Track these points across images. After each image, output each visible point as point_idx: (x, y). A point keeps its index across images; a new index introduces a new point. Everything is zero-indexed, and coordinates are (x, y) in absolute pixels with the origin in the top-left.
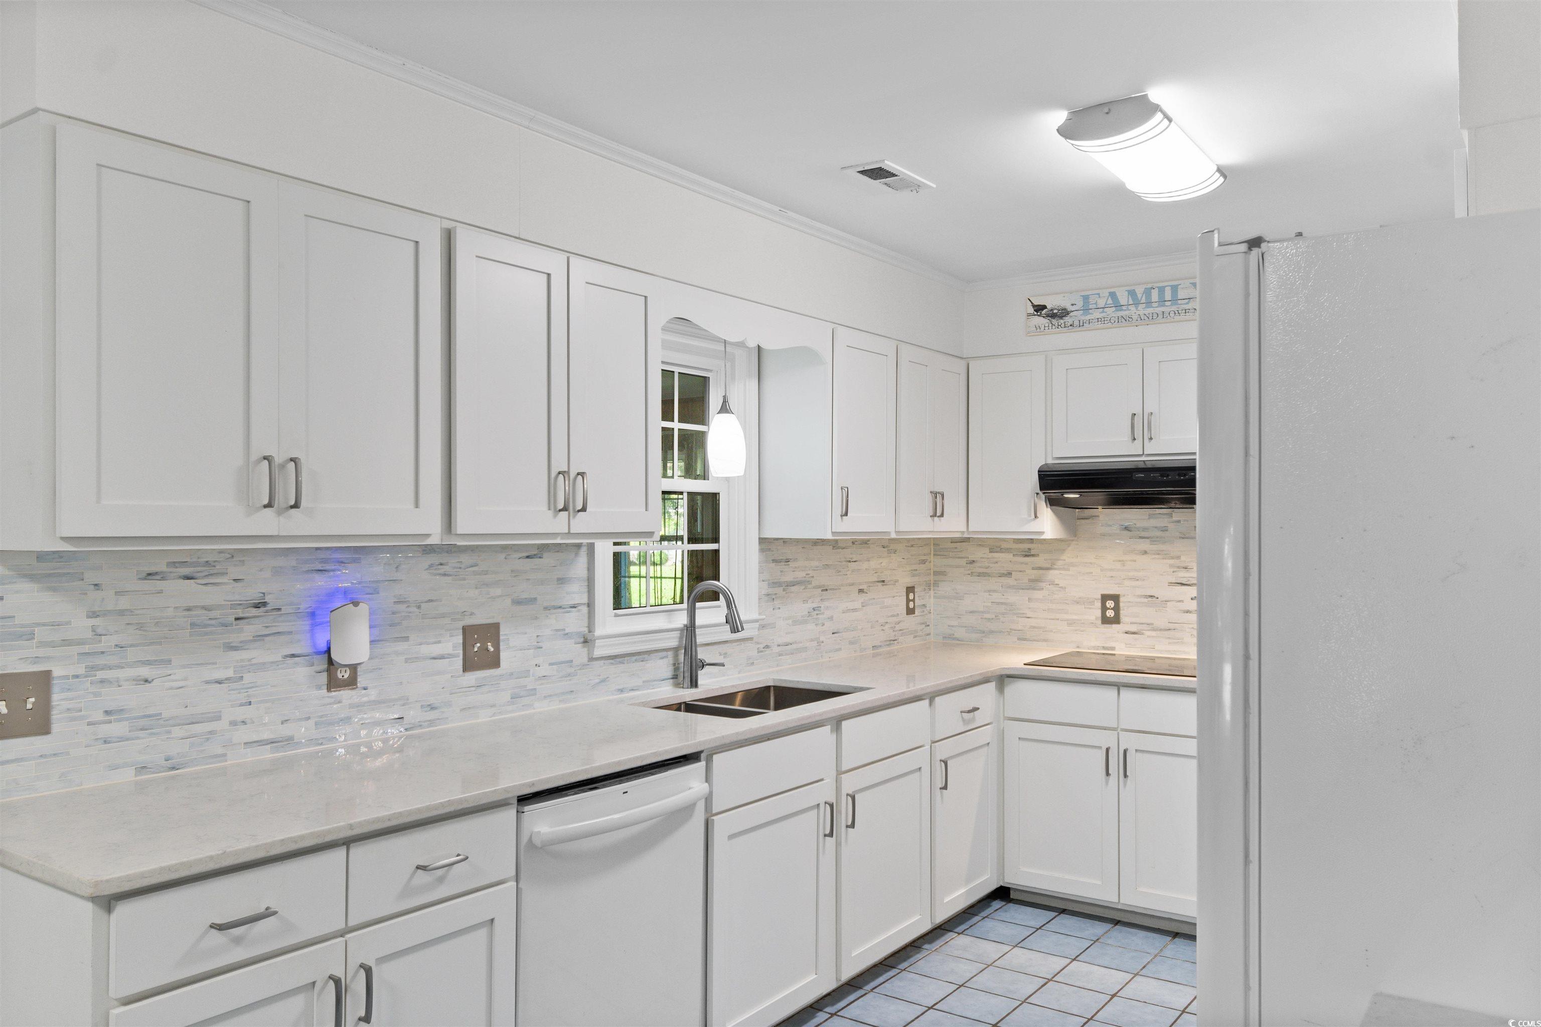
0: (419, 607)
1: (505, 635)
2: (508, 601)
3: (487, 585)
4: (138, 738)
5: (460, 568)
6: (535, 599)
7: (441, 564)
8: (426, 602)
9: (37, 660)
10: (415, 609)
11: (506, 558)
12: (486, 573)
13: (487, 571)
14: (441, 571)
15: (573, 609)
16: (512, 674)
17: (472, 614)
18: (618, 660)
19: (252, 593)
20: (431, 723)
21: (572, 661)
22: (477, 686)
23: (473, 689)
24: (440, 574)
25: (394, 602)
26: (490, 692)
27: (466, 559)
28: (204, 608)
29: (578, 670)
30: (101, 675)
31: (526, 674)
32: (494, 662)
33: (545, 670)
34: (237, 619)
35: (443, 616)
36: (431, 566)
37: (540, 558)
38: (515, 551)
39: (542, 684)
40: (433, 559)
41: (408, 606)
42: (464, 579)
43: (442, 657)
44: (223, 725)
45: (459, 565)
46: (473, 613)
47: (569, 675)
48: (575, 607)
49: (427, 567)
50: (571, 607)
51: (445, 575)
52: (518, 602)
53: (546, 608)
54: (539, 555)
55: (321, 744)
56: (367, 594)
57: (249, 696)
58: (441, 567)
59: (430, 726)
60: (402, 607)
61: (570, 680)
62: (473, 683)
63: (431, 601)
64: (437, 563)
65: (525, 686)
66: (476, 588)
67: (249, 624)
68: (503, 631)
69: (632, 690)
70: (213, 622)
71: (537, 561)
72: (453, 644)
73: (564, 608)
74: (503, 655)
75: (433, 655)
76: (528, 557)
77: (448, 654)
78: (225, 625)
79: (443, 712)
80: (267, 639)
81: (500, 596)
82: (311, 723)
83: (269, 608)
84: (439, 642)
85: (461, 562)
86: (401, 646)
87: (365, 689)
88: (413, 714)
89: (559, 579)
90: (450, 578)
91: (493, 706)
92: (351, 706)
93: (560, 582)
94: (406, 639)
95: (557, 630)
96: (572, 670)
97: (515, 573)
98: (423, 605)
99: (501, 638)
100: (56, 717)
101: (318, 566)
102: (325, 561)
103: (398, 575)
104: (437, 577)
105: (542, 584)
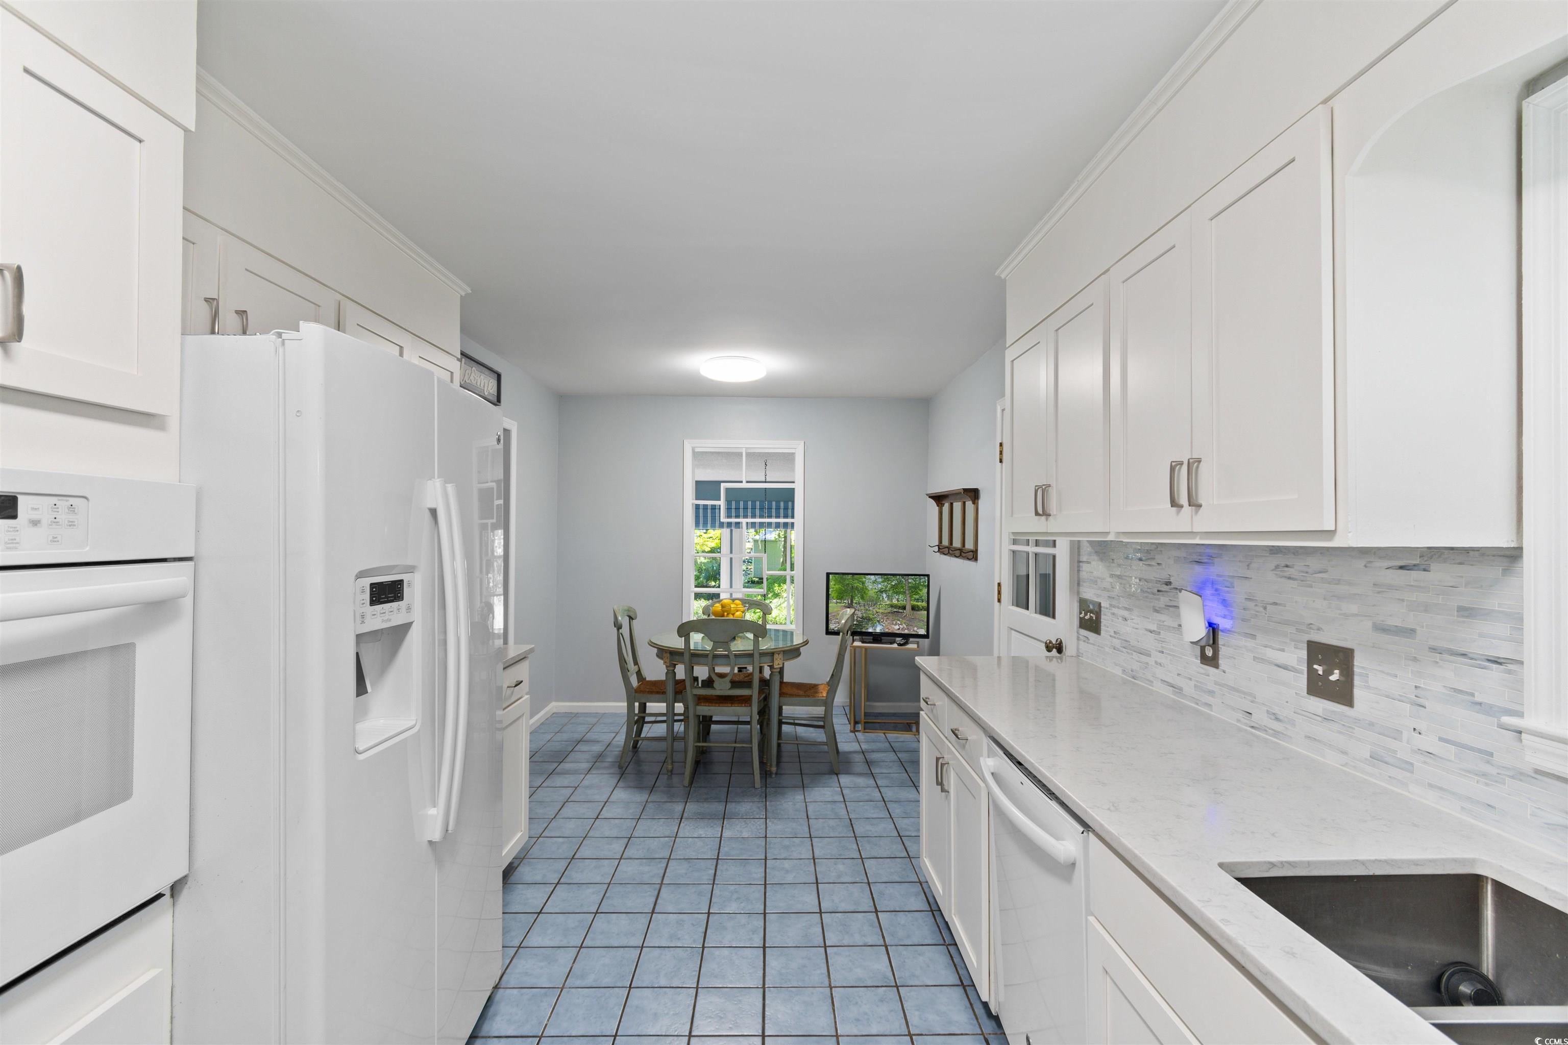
0: (1265, 608)
1: (1363, 668)
2: (1369, 624)
3: (1339, 597)
4: (1123, 652)
5: (1307, 572)
6: (1413, 631)
7: (1287, 566)
8: (1271, 604)
9: (1098, 596)
10: (1261, 609)
11: (1365, 566)
12: (1338, 582)
13: (1339, 580)
14: (1287, 574)
15: (1494, 666)
16: (1372, 724)
17: (1319, 629)
19: (1164, 576)
20: (1276, 733)
21: (1491, 755)
22: (1325, 719)
23: (1321, 719)
24: (1286, 577)
25: (1246, 598)
26: (1340, 732)
27: (1314, 563)
28: (1146, 580)
29: (1509, 776)
30: (1115, 610)
31: (1396, 735)
32: (1346, 700)
33: (1428, 742)
34: (1158, 591)
35: (1287, 623)
36: (1277, 567)
37: (1425, 570)
38: (1380, 558)
39: (1425, 763)
40: (1279, 560)
41: (1256, 605)
42: (1311, 586)
43: (1285, 668)
44: (1151, 661)
45: (1305, 569)
46: (1321, 628)
47: (1484, 775)
48: (1500, 664)
49: (1273, 568)
50: (1489, 660)
51: (1289, 578)
52: (1381, 629)
53: (1433, 649)
54: (1423, 567)
55: (1197, 704)
56: (1226, 587)
57: (1162, 647)
58: (1286, 569)
59: (1276, 737)
60: (1251, 605)
61: (1487, 784)
62: (1320, 712)
63: (1275, 604)
64: (1283, 565)
65: (1395, 752)
66: (1325, 599)
67: (1163, 595)
68: (1360, 663)
70: (1149, 590)
71: (1419, 574)
72: (1298, 657)
73: (1472, 659)
74: (1359, 694)
75: (1278, 662)
76: (1401, 568)
77: (1292, 667)
78: (1154, 594)
79: (1287, 728)
80: (1171, 609)
81: (1356, 615)
82: (1192, 683)
83: (1172, 587)
84: (1283, 650)
85: (1308, 566)
86: (1250, 643)
87: (1224, 672)
88: (1260, 717)
89: (1461, 609)
90: (1296, 582)
91: (1344, 753)
92: (1216, 683)
93: (1463, 613)
94: (1253, 636)
95: (1458, 691)
96: (1491, 769)
97: (1381, 588)
98: (1269, 607)
99: (1356, 670)
100: (1103, 627)
101: (1196, 558)
102: (1200, 554)
103: (1248, 574)
104: (1283, 580)
105: (1426, 611)
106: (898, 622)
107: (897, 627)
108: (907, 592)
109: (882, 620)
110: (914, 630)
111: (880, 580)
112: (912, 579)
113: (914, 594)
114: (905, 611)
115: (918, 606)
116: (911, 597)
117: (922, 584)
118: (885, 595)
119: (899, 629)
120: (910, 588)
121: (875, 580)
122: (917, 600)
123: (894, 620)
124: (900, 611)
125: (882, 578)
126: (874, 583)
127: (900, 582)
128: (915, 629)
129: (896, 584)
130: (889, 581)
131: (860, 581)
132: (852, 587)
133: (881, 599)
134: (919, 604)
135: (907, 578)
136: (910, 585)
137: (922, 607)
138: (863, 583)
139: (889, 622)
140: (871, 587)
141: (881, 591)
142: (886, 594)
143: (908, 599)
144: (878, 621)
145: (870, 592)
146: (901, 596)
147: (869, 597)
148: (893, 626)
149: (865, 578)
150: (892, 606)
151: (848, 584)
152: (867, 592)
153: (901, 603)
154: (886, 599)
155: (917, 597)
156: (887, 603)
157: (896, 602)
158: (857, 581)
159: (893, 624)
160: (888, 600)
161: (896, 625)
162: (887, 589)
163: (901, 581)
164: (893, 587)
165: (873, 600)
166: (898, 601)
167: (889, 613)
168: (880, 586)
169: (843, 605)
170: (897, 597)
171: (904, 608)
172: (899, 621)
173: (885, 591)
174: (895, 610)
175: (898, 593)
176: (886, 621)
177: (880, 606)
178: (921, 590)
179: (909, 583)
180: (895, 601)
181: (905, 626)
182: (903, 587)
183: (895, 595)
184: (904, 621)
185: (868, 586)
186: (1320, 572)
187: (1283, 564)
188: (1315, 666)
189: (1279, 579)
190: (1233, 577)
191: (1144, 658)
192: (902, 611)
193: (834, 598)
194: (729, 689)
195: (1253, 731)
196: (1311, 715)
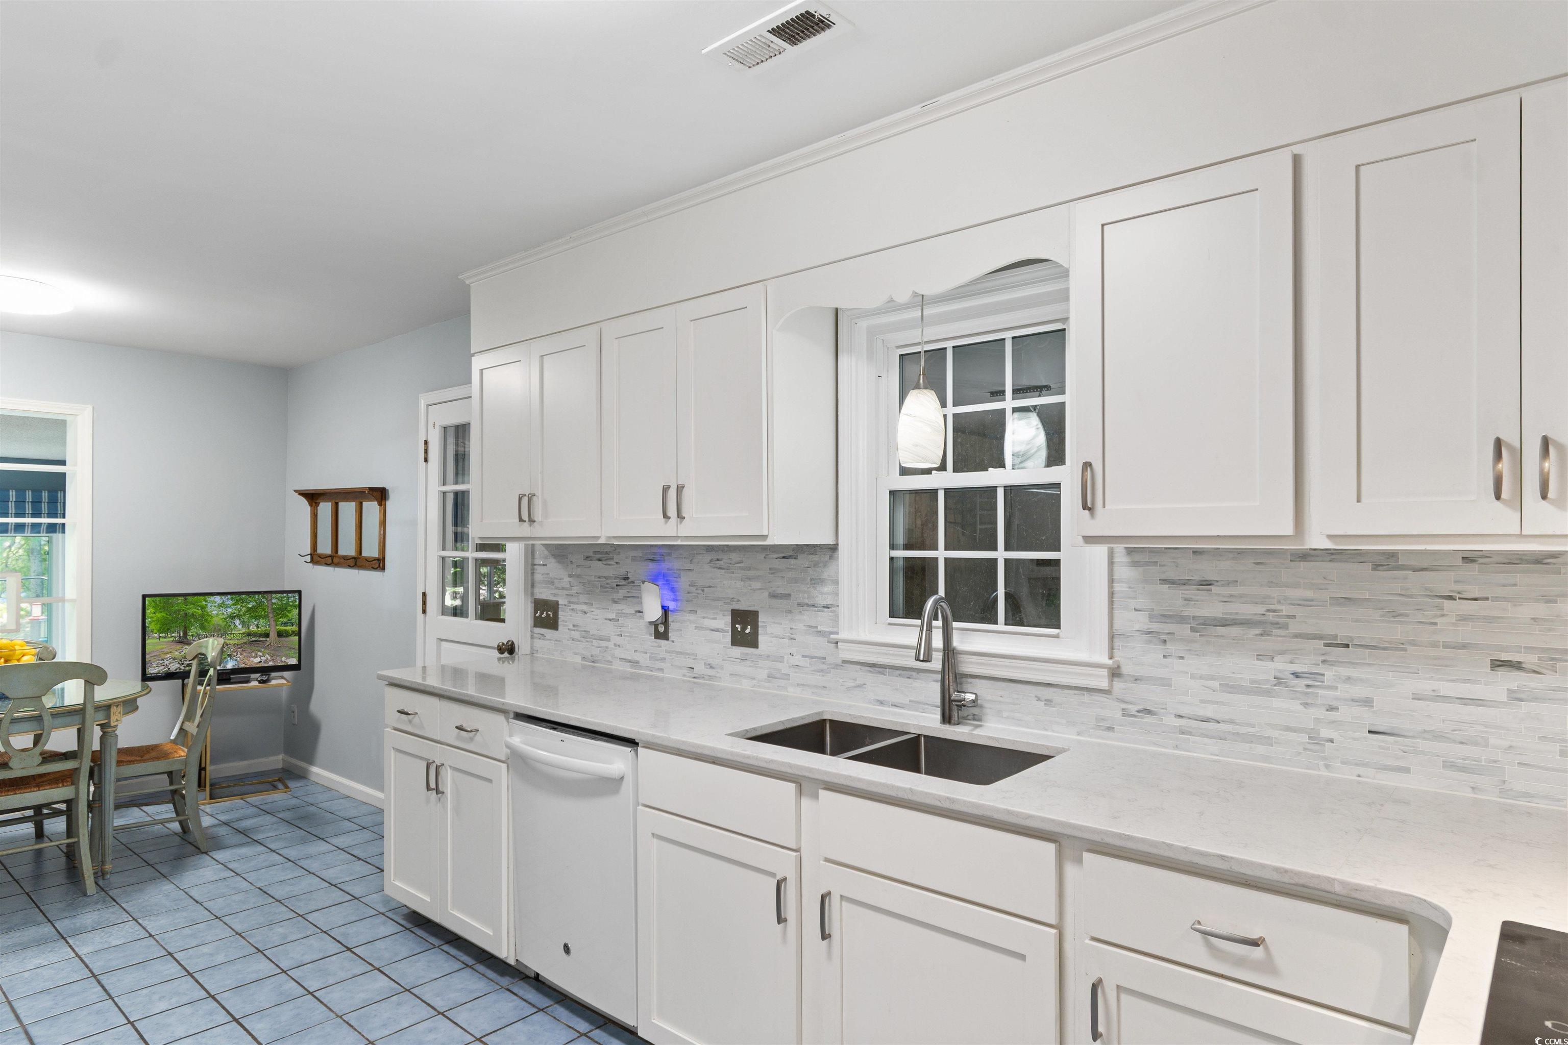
0: (703, 591)
1: (763, 622)
2: (766, 594)
3: (750, 579)
4: (582, 642)
5: (731, 564)
6: (790, 595)
7: (718, 560)
8: (707, 587)
9: (555, 595)
10: (701, 592)
11: (765, 558)
12: (749, 569)
13: (750, 567)
14: (718, 565)
15: (826, 610)
16: (768, 656)
17: (738, 601)
18: (877, 669)
19: (622, 571)
20: (711, 678)
21: (824, 658)
22: (742, 660)
23: (739, 660)
24: (717, 568)
25: (689, 585)
26: (750, 666)
27: (735, 557)
28: (605, 577)
29: (832, 668)
30: (573, 606)
31: (780, 659)
32: (754, 644)
33: (797, 660)
34: (617, 585)
35: (718, 599)
36: (711, 561)
37: (795, 558)
38: (773, 552)
39: (796, 672)
40: (713, 555)
41: (697, 589)
42: (733, 573)
43: (717, 630)
44: (610, 645)
45: (729, 561)
46: (740, 600)
47: (822, 671)
48: (829, 608)
49: (709, 561)
50: (824, 607)
51: (720, 568)
52: (773, 596)
53: (799, 605)
54: (794, 557)
55: (652, 671)
56: (674, 577)
57: (621, 631)
58: (718, 562)
59: (709, 680)
60: (693, 589)
61: (823, 676)
62: (739, 656)
63: (710, 587)
65: (780, 670)
66: (741, 581)
67: (621, 589)
68: (762, 618)
69: (895, 706)
70: (608, 586)
71: (793, 561)
72: (724, 622)
73: (816, 607)
74: (761, 638)
75: (712, 628)
76: (784, 558)
77: (721, 629)
78: (613, 588)
79: (718, 672)
80: (629, 599)
81: (759, 589)
82: (647, 656)
83: (630, 580)
84: (715, 619)
85: (731, 559)
86: (692, 617)
87: (673, 642)
88: (700, 668)
89: (812, 579)
90: (723, 570)
91: (753, 679)
92: (667, 651)
93: (813, 582)
94: (695, 612)
95: (810, 627)
96: (824, 667)
97: (773, 571)
98: (706, 590)
99: (760, 624)
100: (560, 623)
101: (651, 557)
102: (654, 554)
103: (692, 567)
104: (715, 570)
105: (796, 583)
106: (259, 653)
107: (258, 659)
108: (271, 615)
109: (235, 654)
110: (282, 661)
111: (230, 602)
112: (277, 598)
113: (281, 618)
114: (268, 639)
115: (286, 631)
116: (276, 621)
117: (291, 604)
118: (237, 622)
119: (261, 662)
120: (274, 610)
121: (223, 603)
122: (286, 624)
123: (253, 652)
124: (261, 639)
125: (232, 599)
126: (220, 606)
127: (260, 604)
128: (284, 659)
129: (253, 606)
130: (243, 602)
131: (199, 606)
132: (185, 614)
133: (232, 627)
134: (287, 628)
135: (270, 598)
136: (274, 606)
137: (292, 631)
138: (203, 608)
139: (245, 654)
140: (216, 612)
141: (232, 617)
142: (240, 620)
143: (273, 623)
144: (229, 655)
145: (214, 619)
146: (262, 621)
147: (214, 625)
148: (252, 659)
149: (206, 601)
150: (249, 634)
151: (179, 611)
152: (209, 619)
153: (262, 630)
154: (240, 627)
155: (285, 620)
156: (242, 632)
157: (255, 629)
158: (192, 606)
159: (251, 656)
160: (243, 627)
161: (255, 657)
162: (242, 613)
163: (261, 602)
164: (249, 610)
165: (220, 630)
166: (258, 627)
167: (245, 643)
168: (230, 610)
169: (172, 639)
170: (256, 623)
171: (267, 635)
172: (260, 651)
173: (239, 616)
174: (254, 639)
175: (257, 618)
176: (241, 654)
177: (232, 636)
178: (290, 612)
179: (273, 604)
180: (253, 628)
181: (269, 658)
182: (264, 610)
183: (253, 620)
184: (267, 652)
185: (211, 611)
186: (738, 563)
187: (715, 558)
188: (737, 626)
189: (713, 570)
190: (680, 570)
191: (603, 643)
192: (264, 639)
193: (155, 631)
194: (38, 765)
195: (695, 680)
196: (733, 659)
